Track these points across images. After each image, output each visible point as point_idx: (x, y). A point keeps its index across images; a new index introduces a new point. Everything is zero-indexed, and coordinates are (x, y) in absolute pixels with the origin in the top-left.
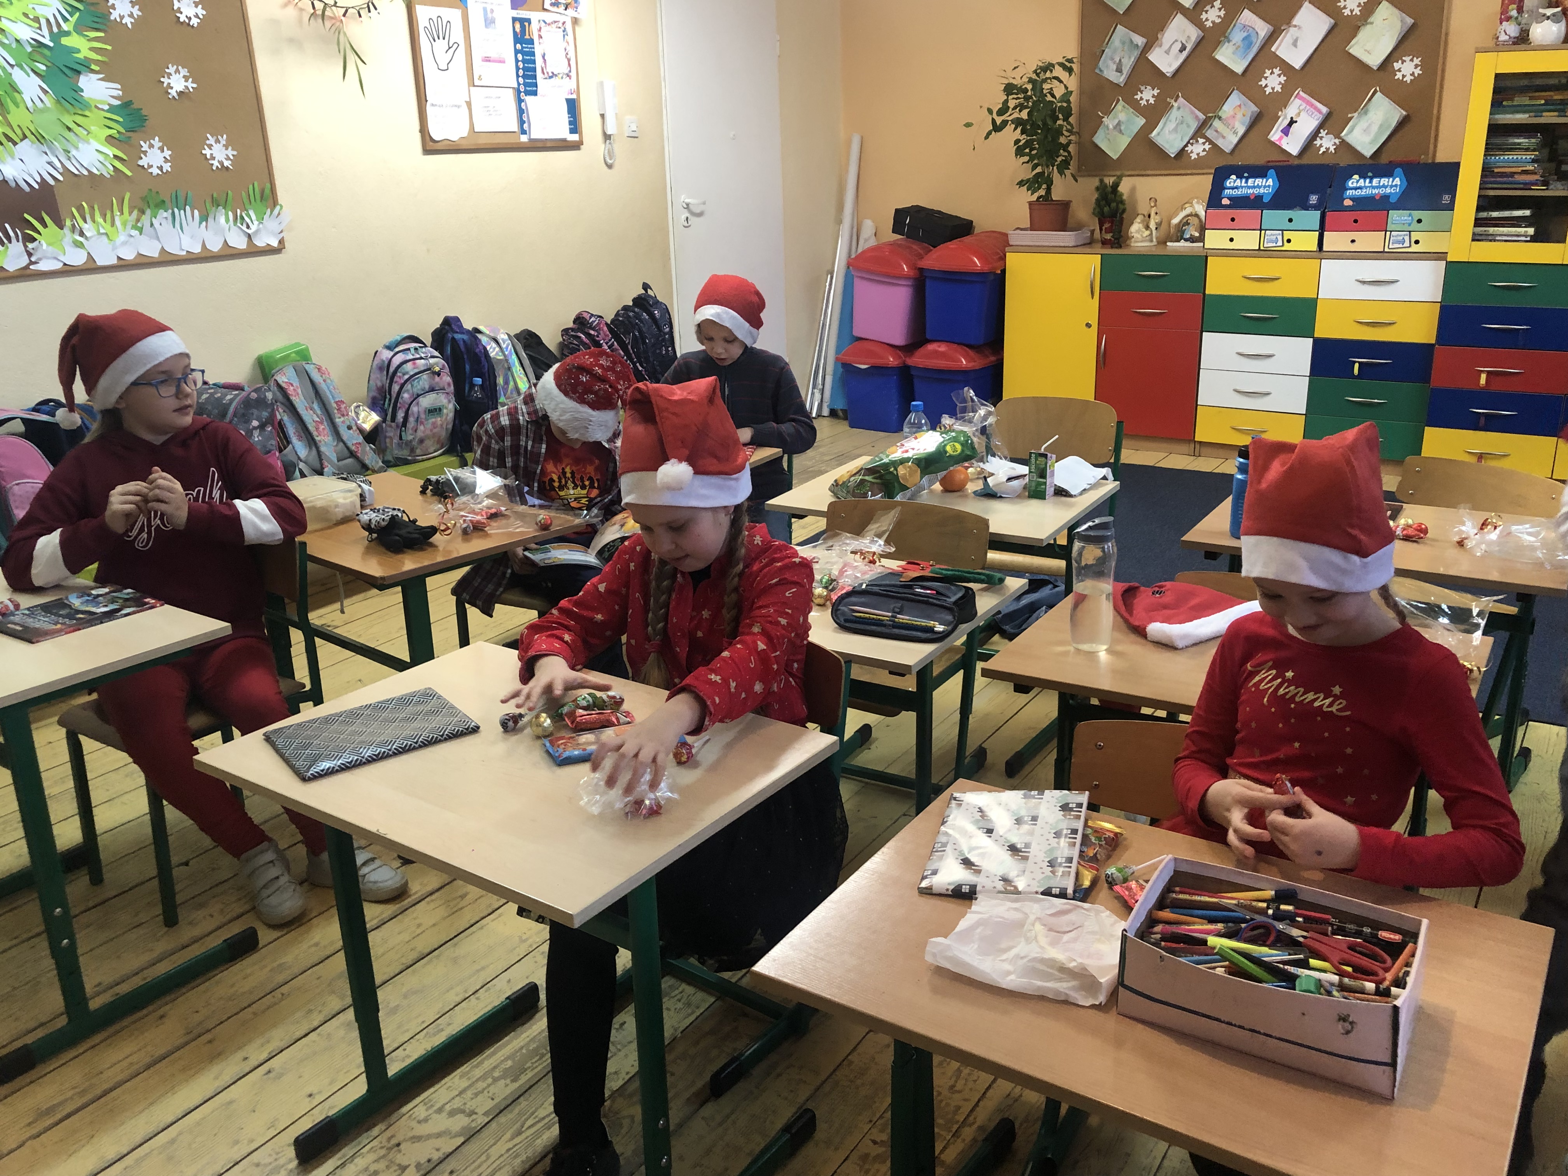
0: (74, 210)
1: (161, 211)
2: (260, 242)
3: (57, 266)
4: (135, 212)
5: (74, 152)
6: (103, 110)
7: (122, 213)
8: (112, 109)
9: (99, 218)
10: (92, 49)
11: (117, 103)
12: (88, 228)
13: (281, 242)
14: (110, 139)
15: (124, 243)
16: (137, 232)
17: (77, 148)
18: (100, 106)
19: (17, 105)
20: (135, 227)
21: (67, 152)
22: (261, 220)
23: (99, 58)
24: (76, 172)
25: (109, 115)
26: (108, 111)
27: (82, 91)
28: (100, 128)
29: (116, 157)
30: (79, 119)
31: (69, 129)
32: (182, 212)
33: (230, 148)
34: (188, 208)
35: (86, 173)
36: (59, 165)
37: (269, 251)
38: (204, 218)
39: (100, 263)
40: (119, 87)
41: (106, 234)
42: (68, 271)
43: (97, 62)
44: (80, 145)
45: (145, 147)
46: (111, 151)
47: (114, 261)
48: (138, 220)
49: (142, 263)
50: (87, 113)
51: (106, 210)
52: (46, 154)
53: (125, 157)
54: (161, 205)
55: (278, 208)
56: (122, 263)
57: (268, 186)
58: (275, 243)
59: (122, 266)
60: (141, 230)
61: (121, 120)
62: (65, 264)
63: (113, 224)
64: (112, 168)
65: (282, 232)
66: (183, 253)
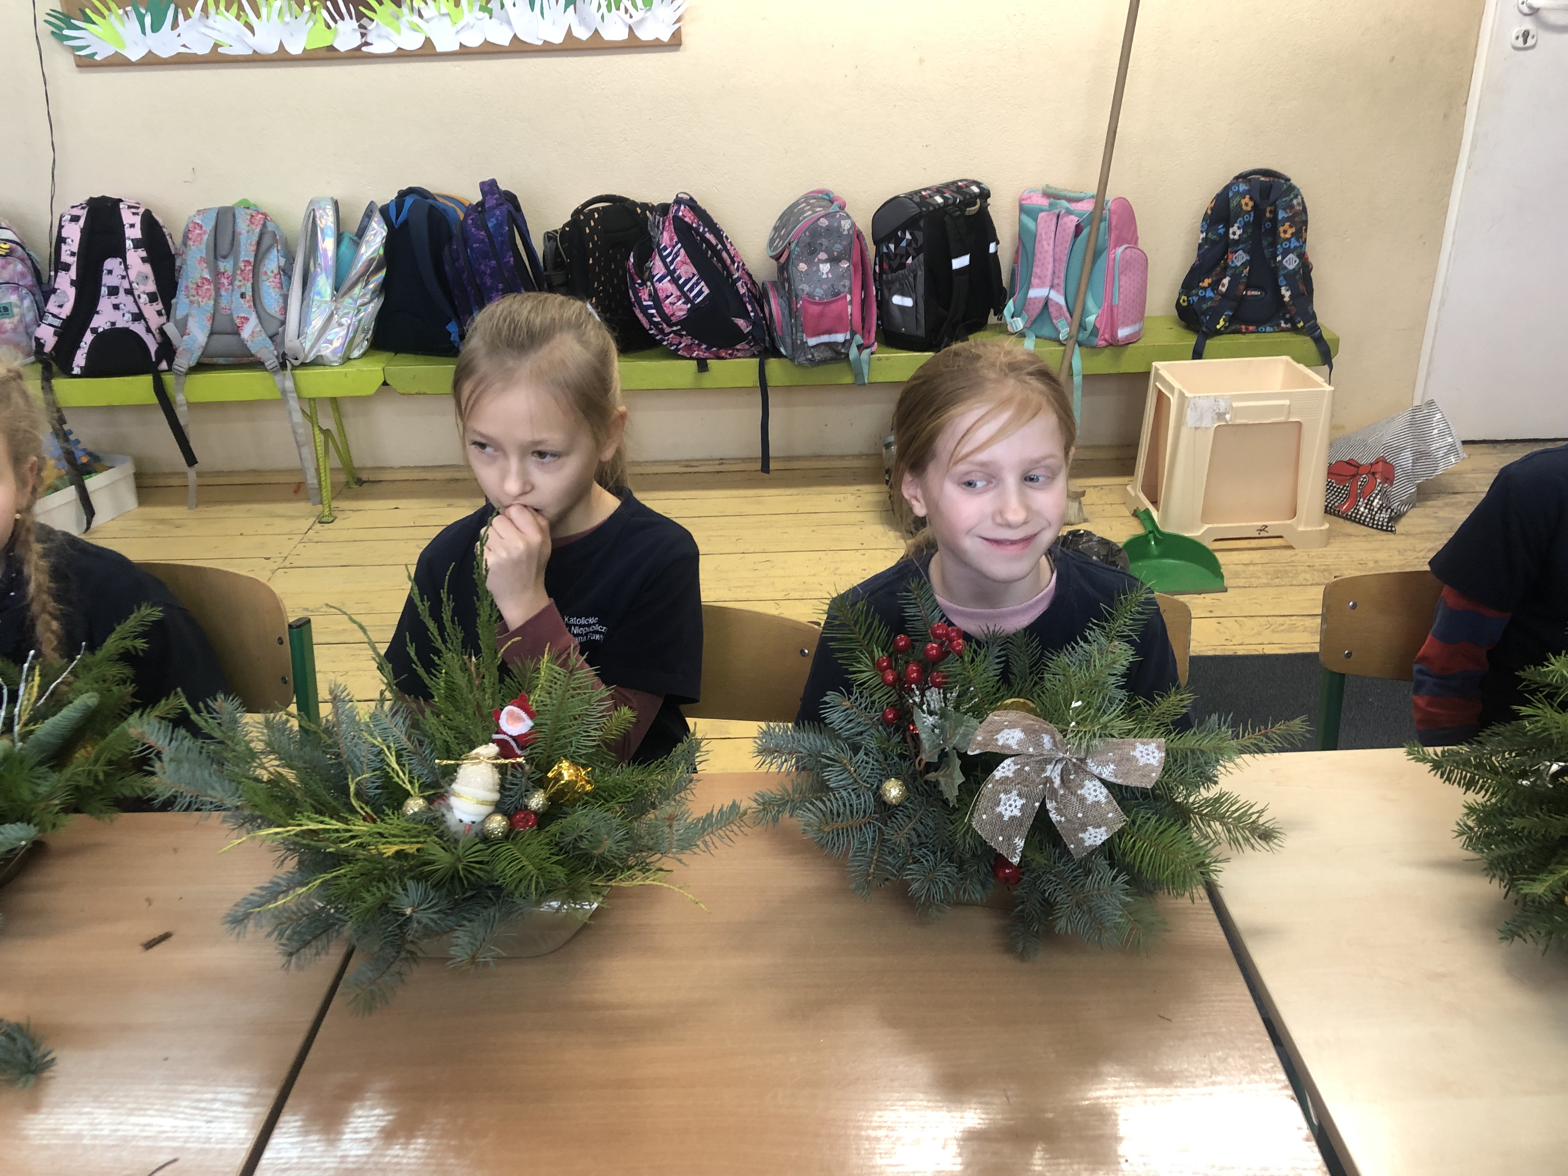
2: (645, 34)
3: (392, 49)
12: (429, 10)
13: (676, 36)
15: (470, 27)
16: (487, 15)
20: (482, 9)
22: (648, 4)
37: (656, 46)
38: (573, 1)
41: (448, 15)
42: (401, 55)
48: (488, 2)
49: (490, 51)
56: (464, 50)
58: (665, 37)
59: (464, 53)
60: (490, 12)
62: (399, 48)
63: (458, 4)
66: (540, 43)
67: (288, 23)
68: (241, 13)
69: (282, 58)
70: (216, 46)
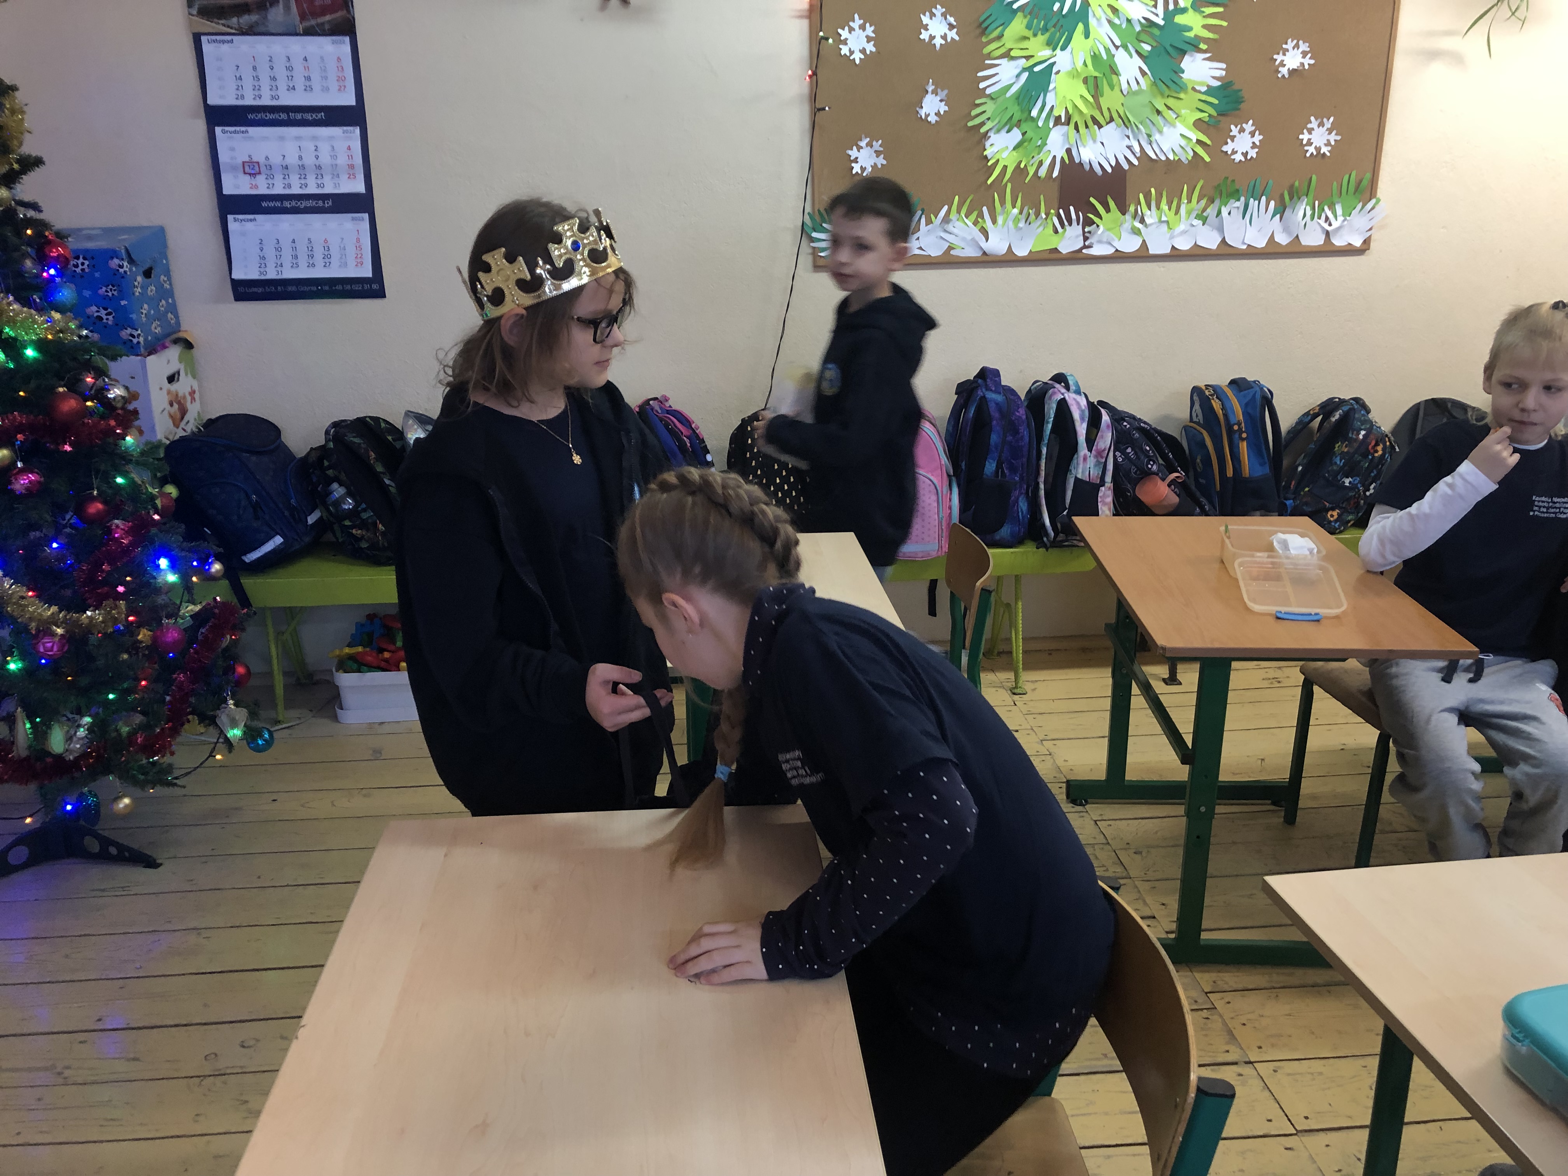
0: (1141, 196)
1: (1232, 201)
2: (1338, 242)
3: (1110, 251)
4: (1203, 202)
5: (1157, 136)
6: (1200, 92)
7: (1189, 201)
8: (1211, 91)
9: (1164, 206)
10: (1205, 27)
11: (1217, 83)
12: (1151, 217)
13: (1367, 242)
14: (1198, 124)
15: (1184, 232)
16: (1200, 222)
17: (1161, 132)
18: (1198, 88)
19: (1112, 87)
20: (1198, 217)
21: (1149, 136)
22: (1347, 213)
23: (1210, 35)
24: (1154, 157)
25: (1204, 97)
26: (1204, 93)
27: (1183, 72)
28: (1192, 111)
29: (1199, 142)
30: (1171, 102)
31: (1158, 112)
32: (1257, 202)
33: (1334, 133)
34: (1264, 198)
35: (1163, 158)
36: (1137, 149)
37: (1349, 251)
38: (1281, 210)
39: (1152, 251)
40: (1224, 66)
41: (1167, 222)
42: (1119, 257)
43: (1206, 40)
44: (1165, 129)
45: (1234, 130)
46: (1194, 135)
47: (1167, 250)
48: (1204, 210)
49: (1198, 254)
50: (1182, 96)
51: (1174, 197)
52: (1128, 137)
53: (1209, 142)
54: (1235, 194)
55: (1374, 201)
56: (1176, 253)
57: (1368, 176)
58: (1358, 243)
59: (1176, 255)
60: (1205, 221)
61: (1216, 102)
62: (1117, 250)
63: (1177, 212)
64: (1191, 154)
65: (1371, 229)
66: (1244, 247)
67: (1021, 229)
68: (980, 220)
69: (1009, 260)
70: (950, 248)
